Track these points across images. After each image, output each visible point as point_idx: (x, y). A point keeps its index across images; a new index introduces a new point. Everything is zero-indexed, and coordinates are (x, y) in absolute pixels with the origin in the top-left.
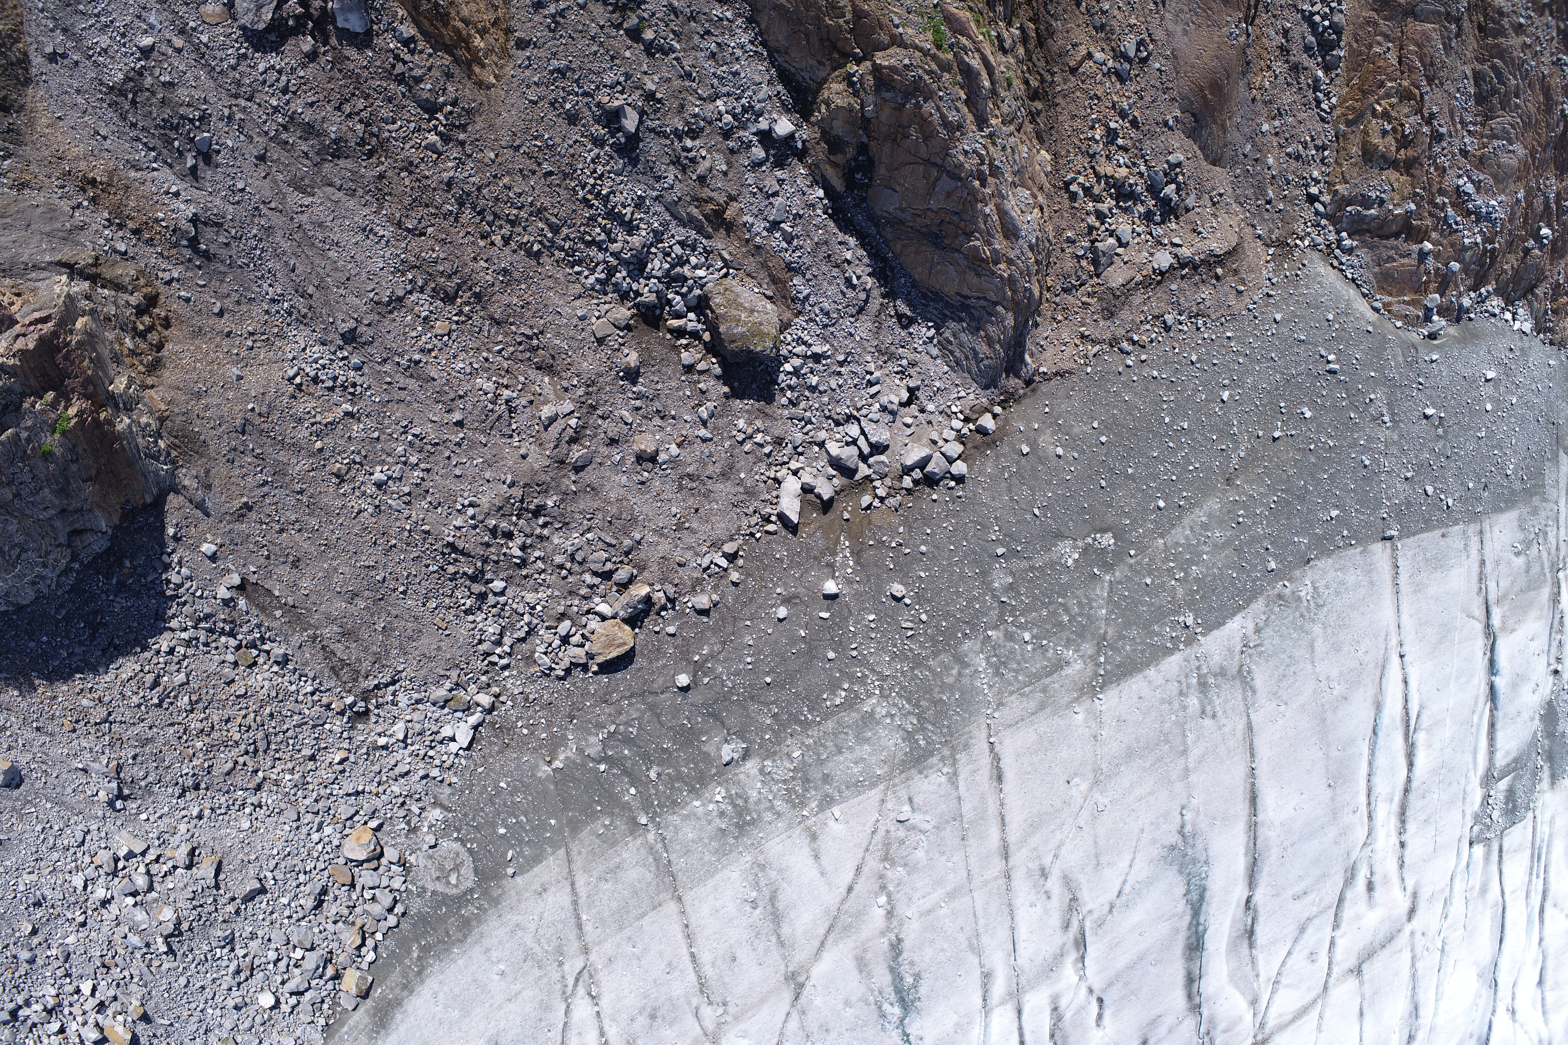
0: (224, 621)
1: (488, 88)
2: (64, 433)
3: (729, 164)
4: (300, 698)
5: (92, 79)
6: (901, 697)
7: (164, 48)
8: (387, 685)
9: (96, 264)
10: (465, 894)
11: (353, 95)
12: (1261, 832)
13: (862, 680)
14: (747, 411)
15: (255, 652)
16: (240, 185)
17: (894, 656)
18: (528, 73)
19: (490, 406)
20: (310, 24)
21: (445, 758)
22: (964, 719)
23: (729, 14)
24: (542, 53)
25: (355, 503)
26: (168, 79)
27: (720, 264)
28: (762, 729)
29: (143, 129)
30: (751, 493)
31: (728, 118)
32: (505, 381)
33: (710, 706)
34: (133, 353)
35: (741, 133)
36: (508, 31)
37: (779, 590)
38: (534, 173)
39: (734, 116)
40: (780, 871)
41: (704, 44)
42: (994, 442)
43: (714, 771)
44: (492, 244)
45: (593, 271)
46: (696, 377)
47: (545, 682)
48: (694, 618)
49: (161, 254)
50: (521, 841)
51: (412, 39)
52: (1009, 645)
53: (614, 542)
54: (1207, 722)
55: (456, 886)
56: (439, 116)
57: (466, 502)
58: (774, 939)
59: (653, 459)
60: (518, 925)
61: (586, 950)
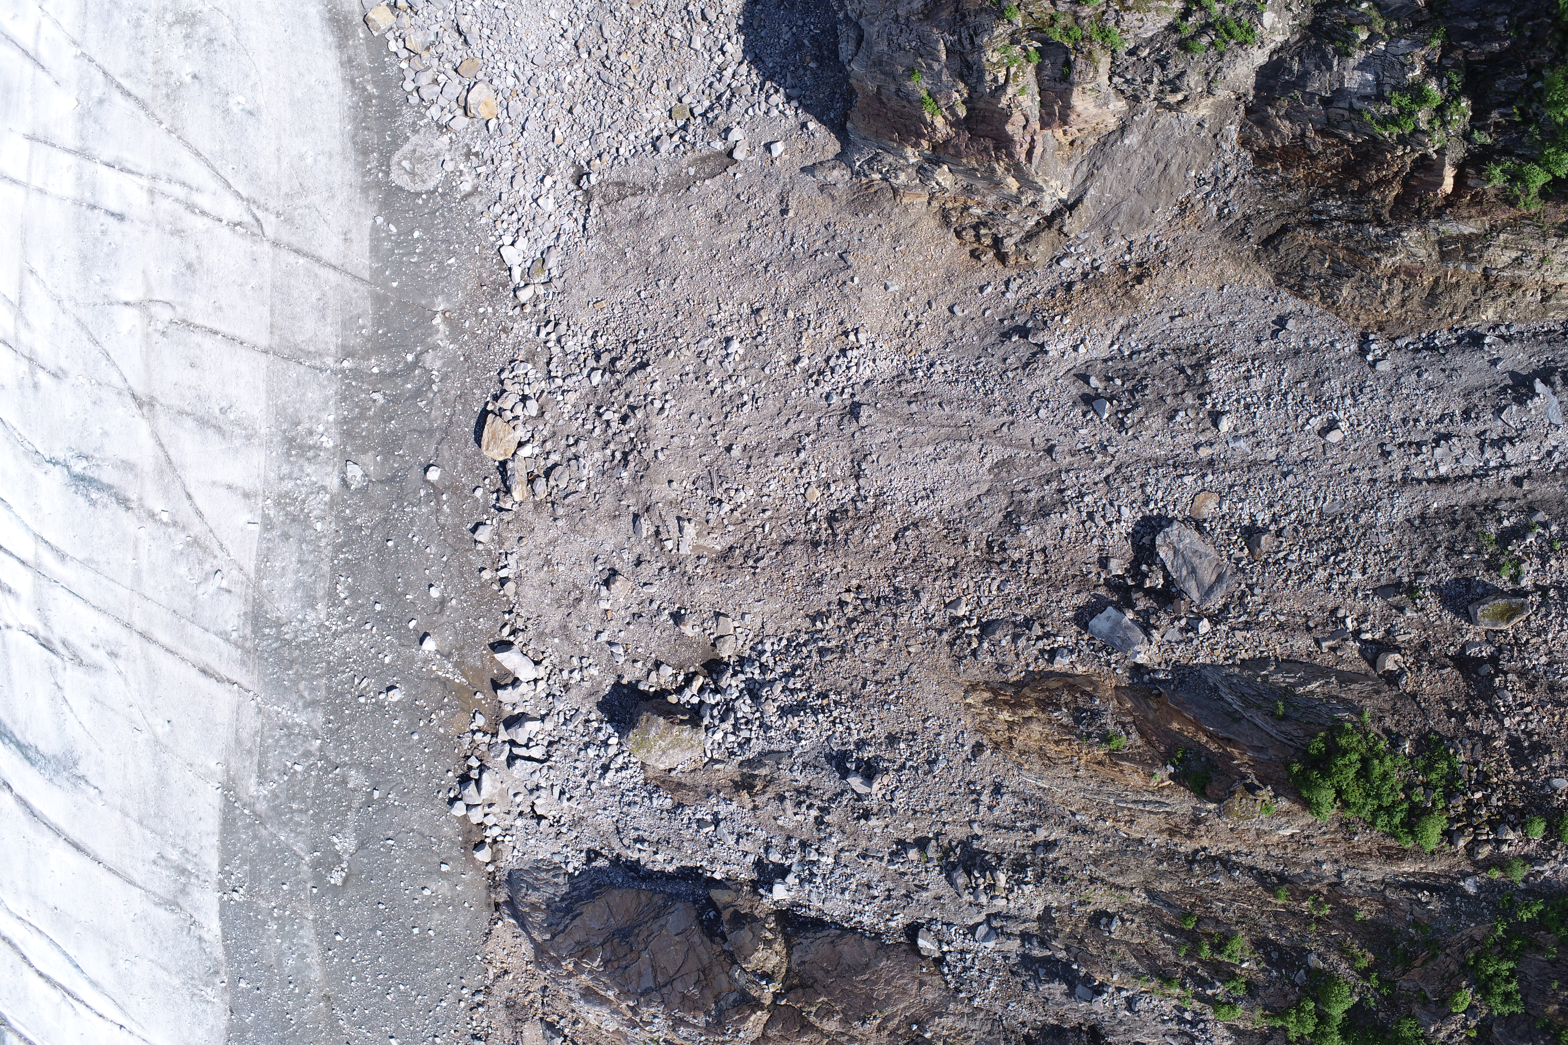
0: (716, 118)
1: (966, 692)
2: (921, 101)
3: (781, 828)
4: (621, 137)
5: (1233, 346)
6: (313, 639)
7: (1208, 435)
8: (586, 219)
9: (1060, 230)
10: (389, 166)
11: (1046, 572)
12: (51, 835)
13: (343, 618)
14: (601, 683)
15: (681, 123)
16: (1042, 412)
17: (347, 656)
18: (952, 735)
19: (725, 486)
20: (1130, 582)
21: (505, 225)
22: (265, 675)
23: (893, 924)
24: (958, 760)
25: (729, 308)
26: (1178, 419)
27: (716, 756)
28: (356, 511)
29: (1154, 361)
30: (541, 635)
31: (814, 856)
32: (736, 514)
33: (401, 482)
34: (966, 208)
35: (797, 857)
36: (997, 746)
37: (454, 602)
38: (875, 672)
39: (813, 863)
40: (237, 450)
41: (882, 887)
42: (465, 848)
43: (349, 449)
44: (848, 591)
45: (774, 654)
46: (649, 665)
47: (508, 355)
48: (477, 518)
49: (1035, 295)
50: (398, 245)
51: (1051, 661)
52: (301, 750)
53: (567, 501)
54: (153, 855)
55: (399, 163)
56: (977, 631)
57: (667, 406)
58: (188, 409)
59: (607, 583)
60: (333, 197)
61: (276, 244)
